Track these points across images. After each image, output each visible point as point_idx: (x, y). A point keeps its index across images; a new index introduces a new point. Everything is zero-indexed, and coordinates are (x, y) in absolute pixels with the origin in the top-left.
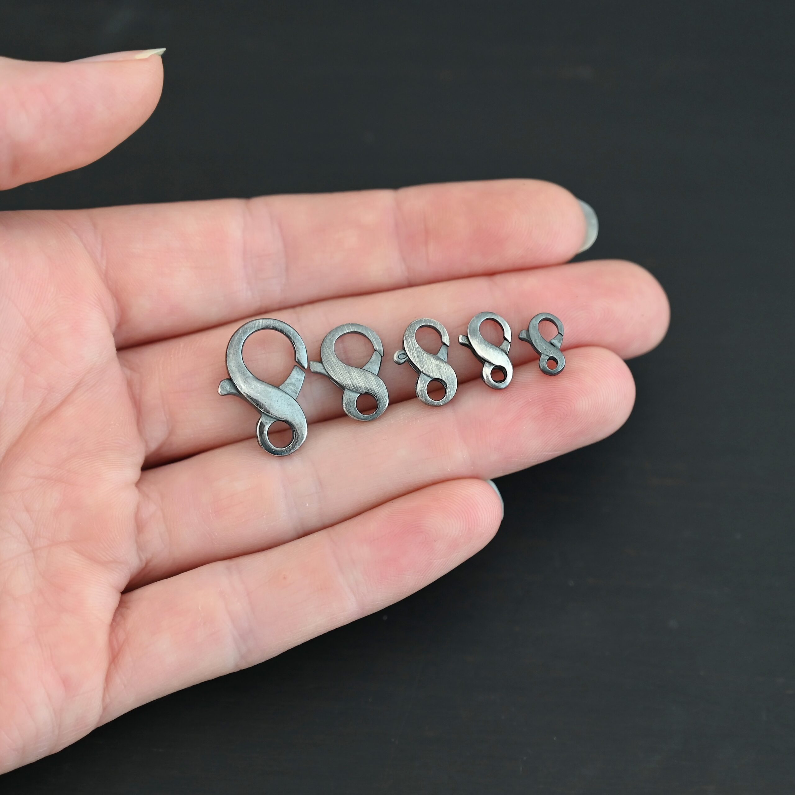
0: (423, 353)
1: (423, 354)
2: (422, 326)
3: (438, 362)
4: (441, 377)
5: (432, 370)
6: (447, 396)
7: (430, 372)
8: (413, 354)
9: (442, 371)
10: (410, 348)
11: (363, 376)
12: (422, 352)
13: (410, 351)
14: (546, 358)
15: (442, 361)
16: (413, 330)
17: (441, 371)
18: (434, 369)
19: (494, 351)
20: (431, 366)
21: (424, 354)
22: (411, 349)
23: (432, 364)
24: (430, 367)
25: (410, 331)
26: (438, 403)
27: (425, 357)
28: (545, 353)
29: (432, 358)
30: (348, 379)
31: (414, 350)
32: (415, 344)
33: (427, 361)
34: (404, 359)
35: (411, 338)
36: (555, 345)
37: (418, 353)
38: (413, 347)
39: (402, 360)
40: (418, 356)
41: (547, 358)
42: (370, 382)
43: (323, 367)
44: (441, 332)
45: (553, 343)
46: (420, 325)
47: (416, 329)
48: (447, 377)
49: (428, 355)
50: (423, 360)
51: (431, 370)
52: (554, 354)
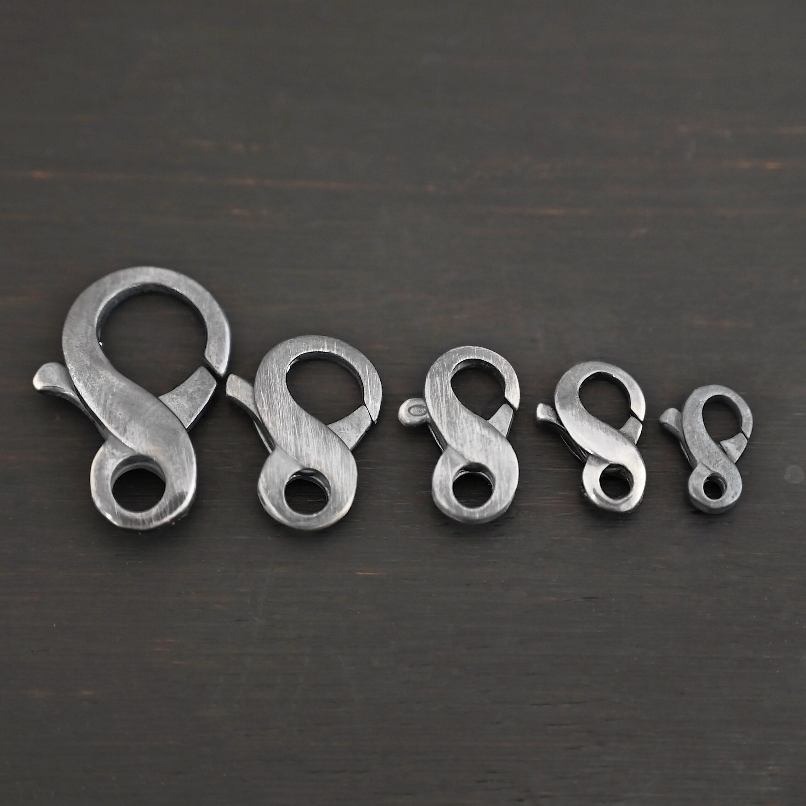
0: (460, 410)
1: (458, 411)
2: (469, 359)
3: (485, 432)
4: (487, 463)
5: (472, 445)
6: (491, 501)
7: (466, 448)
8: (439, 408)
9: (491, 449)
10: (436, 394)
11: (322, 437)
12: (458, 406)
13: (435, 398)
14: (704, 473)
15: (496, 431)
16: (450, 364)
17: (489, 451)
18: (475, 443)
19: (608, 435)
20: (471, 436)
21: (460, 412)
22: (438, 397)
23: (473, 433)
24: (468, 437)
25: (443, 365)
26: (471, 513)
27: (461, 417)
28: (706, 462)
29: (476, 421)
30: (290, 431)
31: (442, 400)
32: (446, 389)
33: (465, 425)
34: (421, 417)
35: (441, 377)
36: (728, 453)
38: (442, 393)
39: (416, 417)
40: (448, 412)
41: (708, 473)
42: (331, 454)
44: (506, 378)
45: (726, 447)
46: (466, 357)
47: (455, 362)
48: (499, 463)
49: (469, 415)
50: (457, 422)
51: (468, 443)
52: (724, 470)
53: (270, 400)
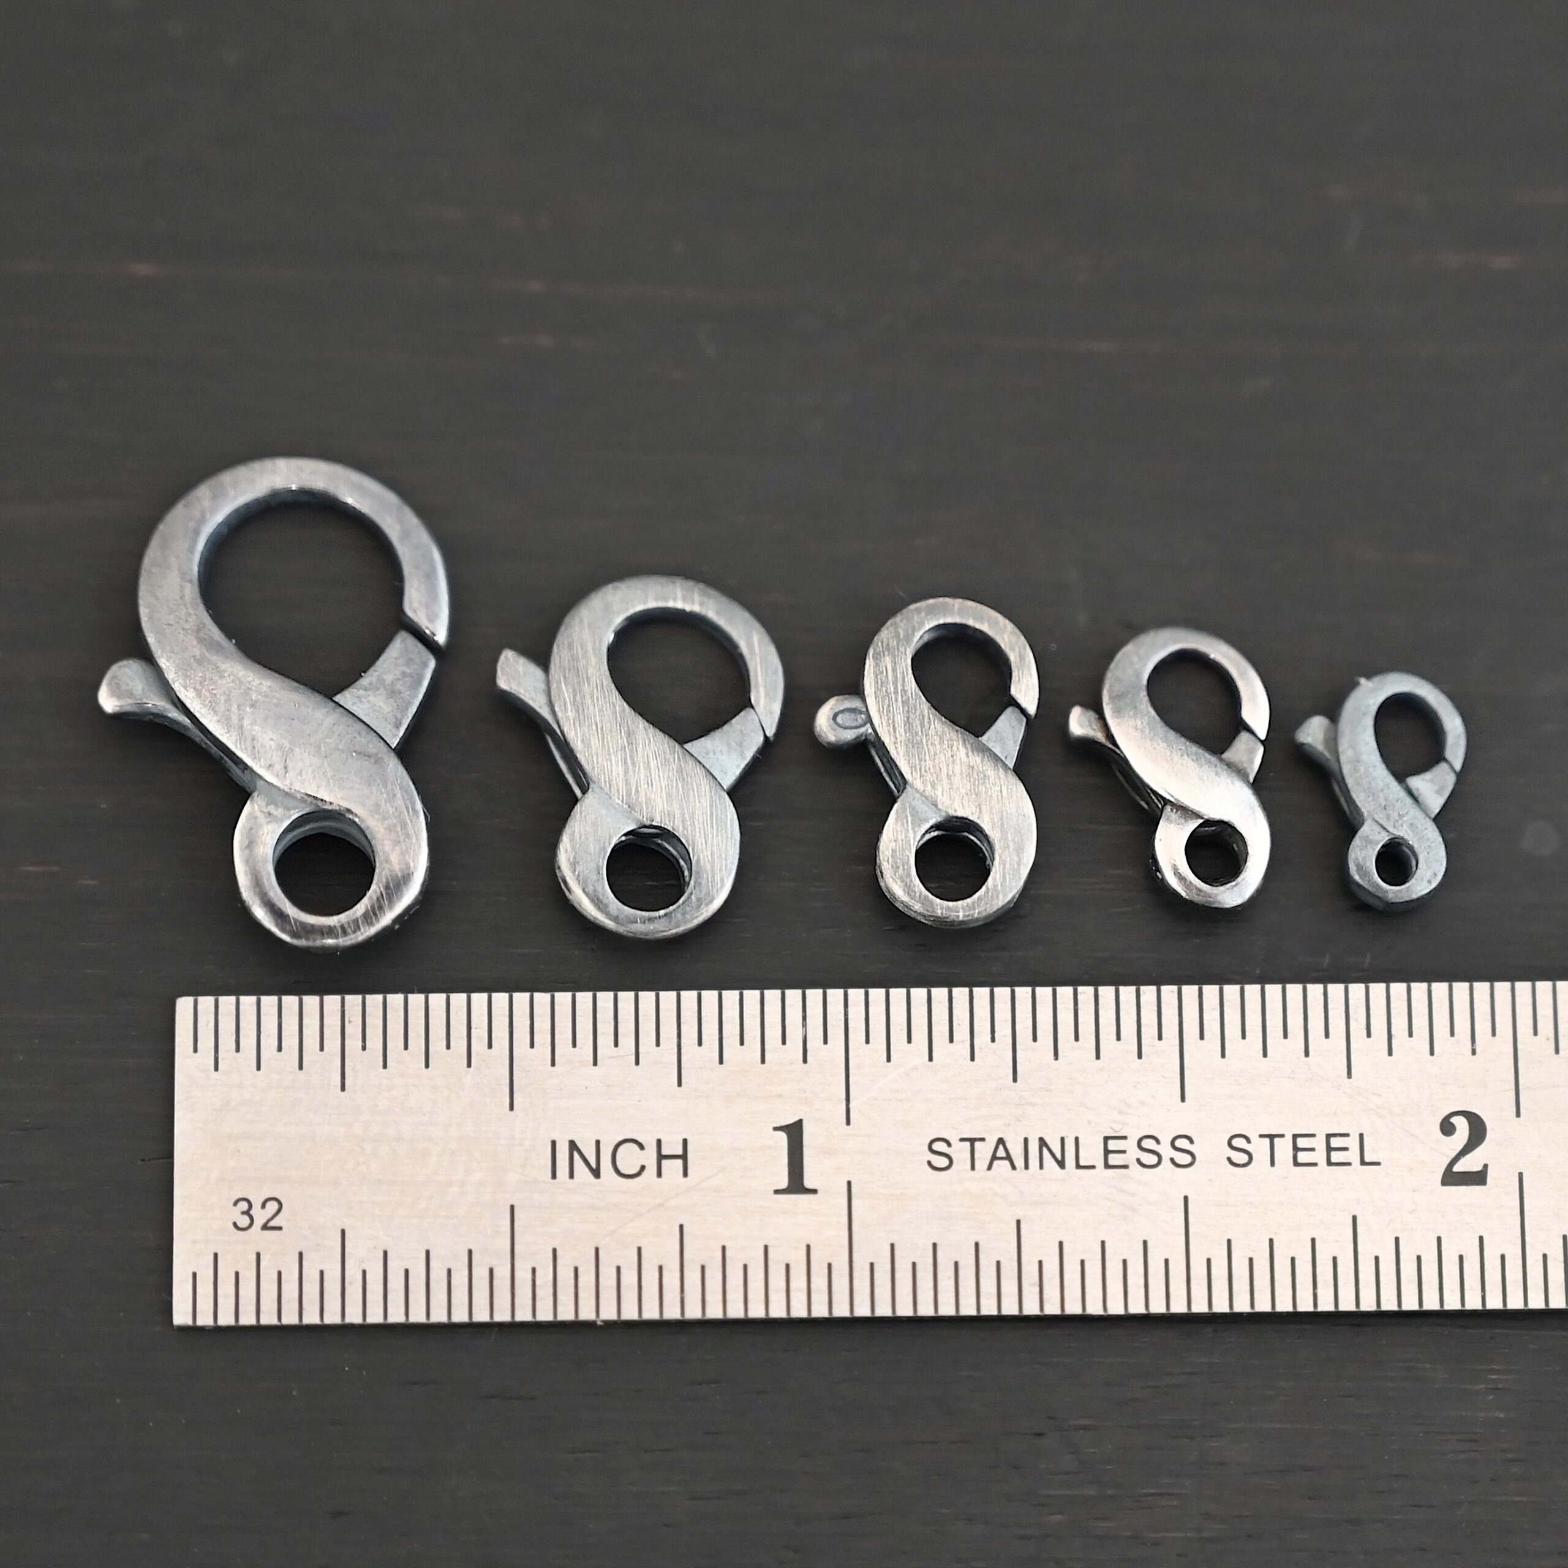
0: (929, 719)
1: (926, 720)
2: (944, 624)
3: (976, 760)
4: (978, 819)
5: (951, 784)
6: (988, 889)
7: (940, 789)
8: (891, 715)
9: (986, 792)
10: (884, 689)
11: (675, 767)
12: (926, 711)
13: (884, 697)
15: (996, 758)
16: (910, 632)
17: (983, 796)
18: (957, 780)
19: (1201, 766)
20: (950, 768)
21: (929, 723)
22: (888, 694)
23: (953, 762)
24: (944, 770)
25: (897, 635)
26: (948, 908)
27: (932, 732)
28: (1380, 817)
29: (958, 740)
30: (616, 756)
31: (896, 700)
32: (904, 681)
33: (938, 747)
34: (857, 731)
35: (894, 657)
36: (1420, 800)
37: (908, 712)
38: (896, 688)
39: (848, 731)
40: (908, 722)
41: (1384, 838)
42: (691, 799)
43: (543, 686)
44: (1011, 662)
46: (939, 620)
47: (919, 630)
48: (1001, 819)
49: (946, 729)
50: (924, 741)
51: (945, 781)
52: (1413, 832)
53: (578, 698)
